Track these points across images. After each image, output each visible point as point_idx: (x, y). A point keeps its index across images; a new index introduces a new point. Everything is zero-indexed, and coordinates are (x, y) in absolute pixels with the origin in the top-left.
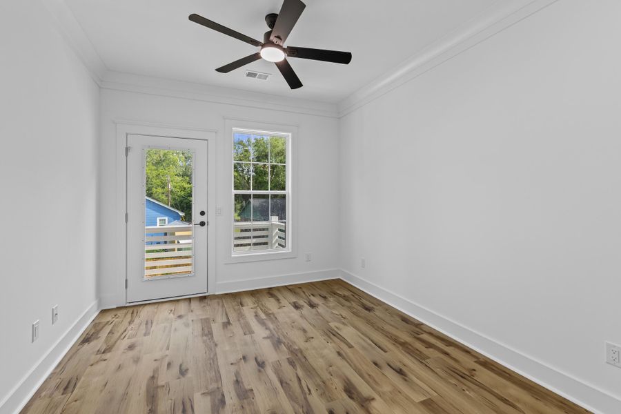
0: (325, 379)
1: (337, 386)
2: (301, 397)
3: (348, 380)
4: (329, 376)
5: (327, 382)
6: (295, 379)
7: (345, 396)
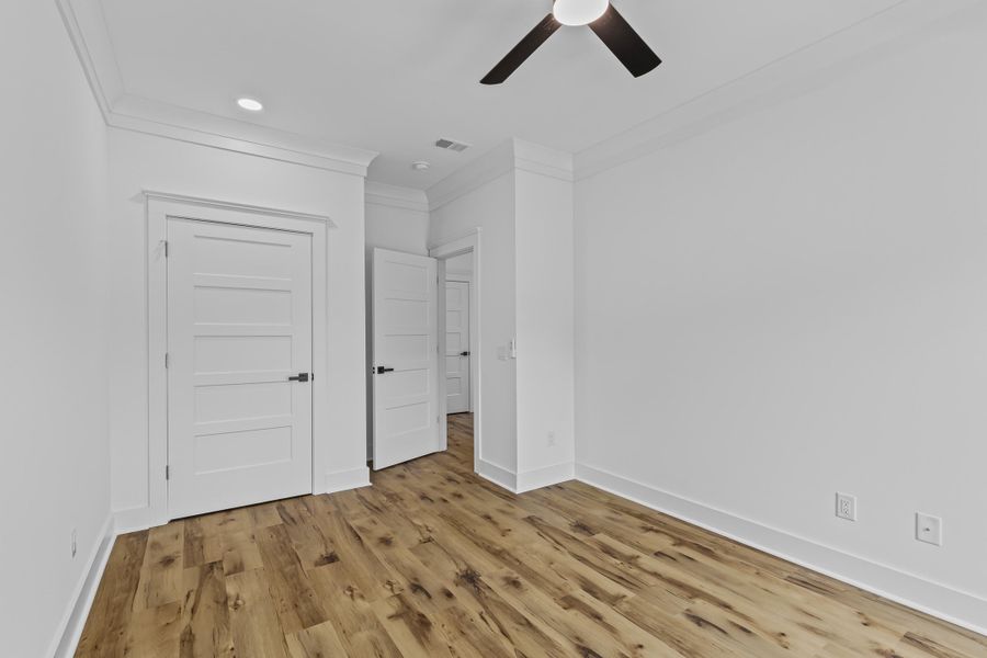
0: (462, 641)
1: (441, 633)
2: (493, 608)
3: (421, 643)
4: (455, 646)
5: (457, 634)
6: (512, 632)
7: (430, 617)
